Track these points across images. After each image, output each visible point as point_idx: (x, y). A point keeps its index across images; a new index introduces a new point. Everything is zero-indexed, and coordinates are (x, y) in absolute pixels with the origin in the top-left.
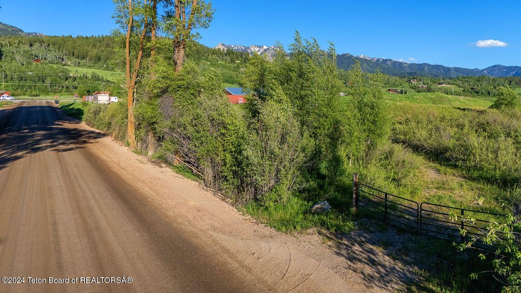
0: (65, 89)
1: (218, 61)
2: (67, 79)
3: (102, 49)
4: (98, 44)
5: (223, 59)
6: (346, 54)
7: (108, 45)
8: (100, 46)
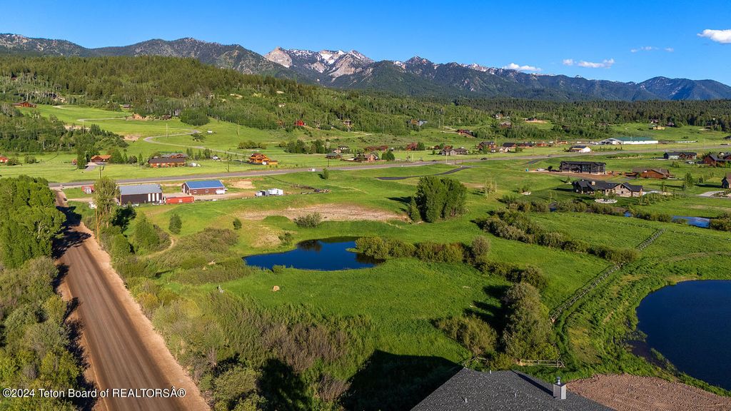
0: (61, 148)
1: (253, 93)
2: (63, 134)
3: (105, 78)
4: (100, 71)
5: (260, 89)
6: (452, 64)
7: (112, 72)
8: (102, 75)
